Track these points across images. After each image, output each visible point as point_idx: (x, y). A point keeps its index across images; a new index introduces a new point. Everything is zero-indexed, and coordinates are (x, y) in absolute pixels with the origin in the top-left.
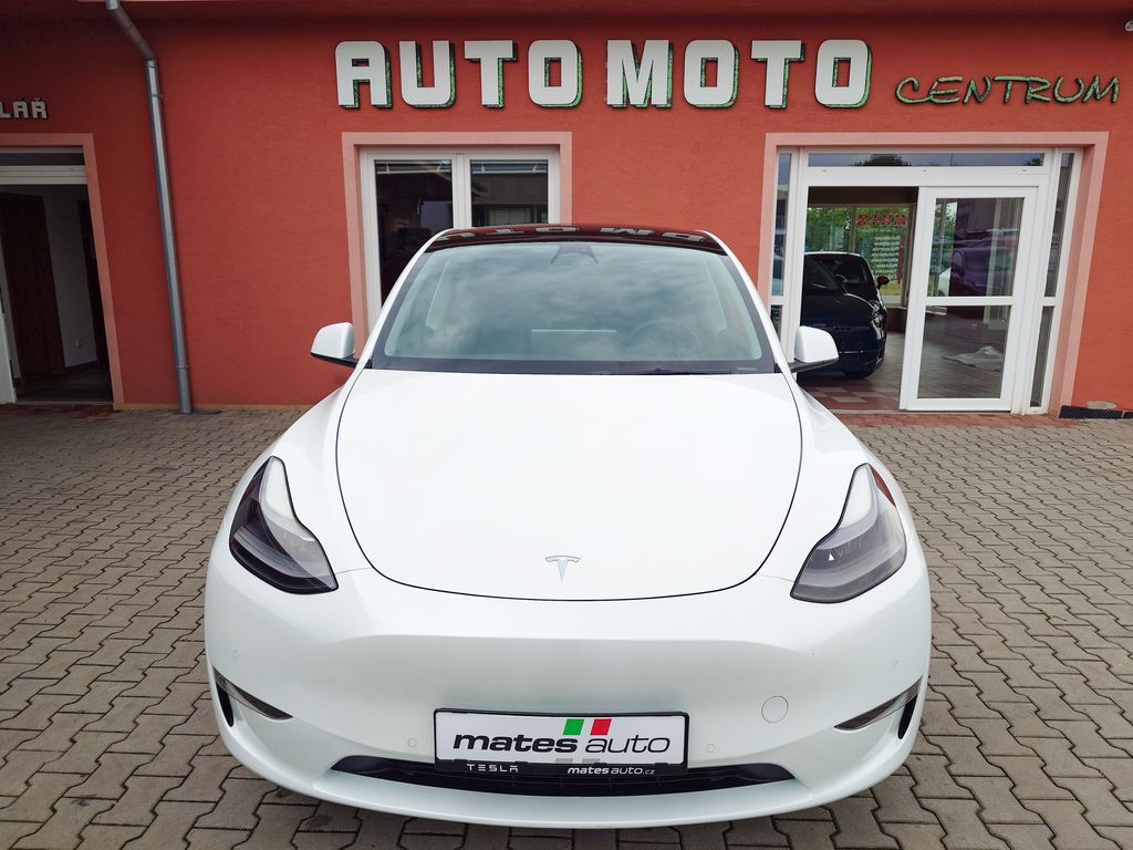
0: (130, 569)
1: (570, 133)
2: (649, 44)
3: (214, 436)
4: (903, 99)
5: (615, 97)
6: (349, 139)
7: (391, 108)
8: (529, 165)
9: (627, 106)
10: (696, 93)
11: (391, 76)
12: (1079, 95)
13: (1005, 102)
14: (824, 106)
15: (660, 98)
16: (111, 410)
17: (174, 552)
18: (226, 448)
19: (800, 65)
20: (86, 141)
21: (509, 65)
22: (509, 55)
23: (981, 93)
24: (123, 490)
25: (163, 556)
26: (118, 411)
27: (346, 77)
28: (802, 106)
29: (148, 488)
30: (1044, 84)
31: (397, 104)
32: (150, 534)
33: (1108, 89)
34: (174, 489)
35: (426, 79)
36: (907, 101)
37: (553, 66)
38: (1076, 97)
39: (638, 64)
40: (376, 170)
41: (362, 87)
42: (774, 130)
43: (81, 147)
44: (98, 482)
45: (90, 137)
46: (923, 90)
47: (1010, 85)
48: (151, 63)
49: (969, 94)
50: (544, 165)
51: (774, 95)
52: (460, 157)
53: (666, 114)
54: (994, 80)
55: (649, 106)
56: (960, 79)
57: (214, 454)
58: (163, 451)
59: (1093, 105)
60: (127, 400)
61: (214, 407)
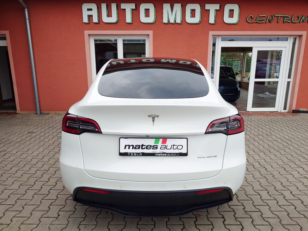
0: (20, 168)
1: (152, 31)
2: (175, 5)
3: (47, 121)
4: (249, 22)
5: (165, 21)
6: (87, 33)
7: (99, 23)
8: (140, 41)
9: (169, 23)
10: (189, 19)
11: (99, 14)
12: (299, 20)
13: (278, 23)
14: (226, 23)
15: (179, 21)
16: (16, 113)
17: (34, 161)
18: (51, 125)
19: (219, 11)
20: (7, 33)
21: (134, 11)
22: (134, 8)
23: (271, 19)
24: (19, 140)
25: (30, 163)
26: (18, 114)
27: (85, 14)
28: (220, 24)
29: (26, 139)
30: (289, 17)
31: (101, 22)
32: (26, 155)
33: (307, 19)
34: (35, 139)
35: (109, 15)
36: (250, 22)
37: (147, 11)
38: (298, 21)
39: (172, 11)
40: (95, 42)
41: (90, 17)
42: (212, 30)
43: (5, 35)
44: (11, 137)
45: (8, 32)
46: (254, 19)
47: (279, 18)
48: (26, 9)
49: (268, 20)
50: (145, 41)
51: (212, 20)
52: (120, 38)
53: (180, 25)
54: (274, 16)
55: (175, 23)
56: (265, 16)
57: (47, 128)
58: (32, 126)
59: (302, 23)
60: (21, 110)
61: (47, 112)
